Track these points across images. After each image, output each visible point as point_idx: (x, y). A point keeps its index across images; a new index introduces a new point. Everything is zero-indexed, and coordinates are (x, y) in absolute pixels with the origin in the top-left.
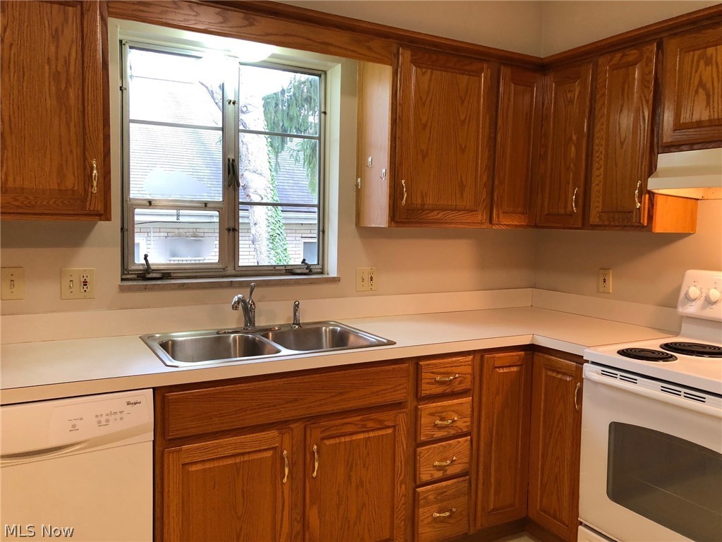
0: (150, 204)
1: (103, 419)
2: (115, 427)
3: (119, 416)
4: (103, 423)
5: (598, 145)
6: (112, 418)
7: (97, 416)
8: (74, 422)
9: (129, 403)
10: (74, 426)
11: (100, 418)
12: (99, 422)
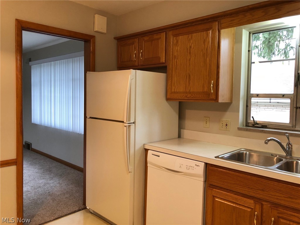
0: (258, 96)
1: (188, 167)
2: (190, 171)
3: (192, 168)
4: (188, 168)
6: (190, 168)
7: (186, 166)
8: (181, 165)
9: (196, 165)
10: (180, 166)
11: (187, 167)
12: (187, 168)
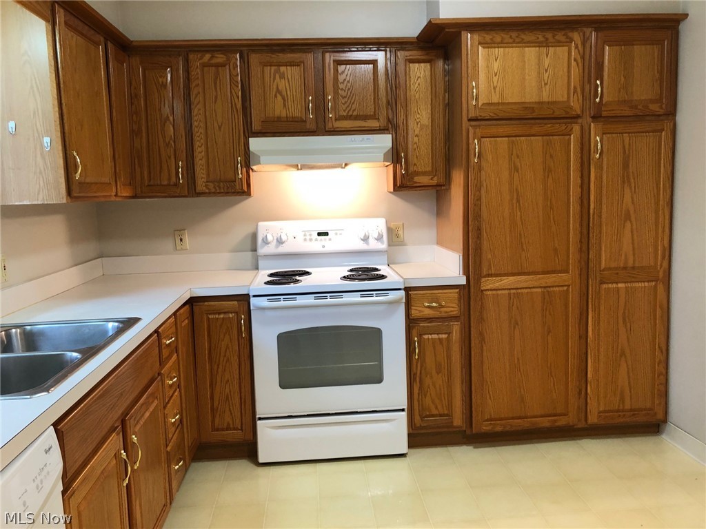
3: (46, 471)
5: (197, 127)
